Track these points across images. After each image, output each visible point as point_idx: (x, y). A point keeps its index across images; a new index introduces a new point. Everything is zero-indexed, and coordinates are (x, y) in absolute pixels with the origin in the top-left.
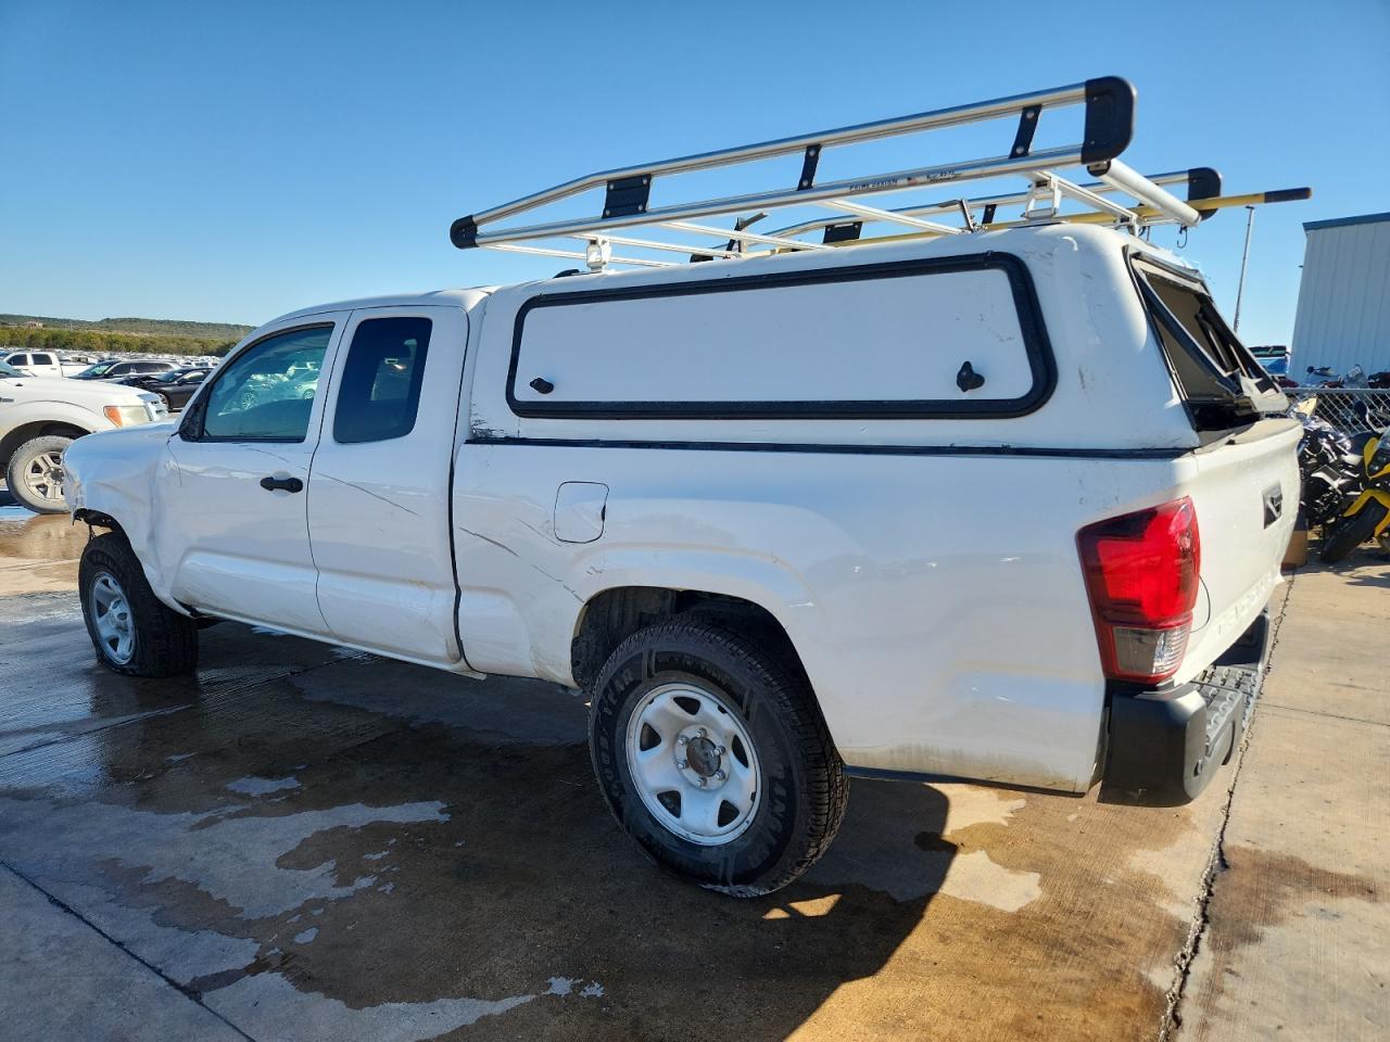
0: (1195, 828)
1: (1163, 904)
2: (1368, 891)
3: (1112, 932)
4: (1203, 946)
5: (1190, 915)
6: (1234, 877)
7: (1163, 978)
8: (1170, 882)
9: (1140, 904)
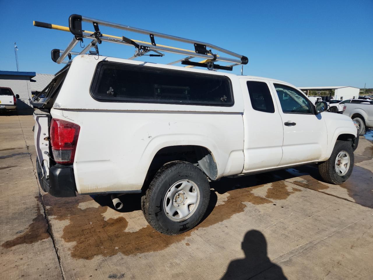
0: (61, 237)
1: (56, 217)
2: (9, 245)
3: (61, 209)
4: (44, 214)
5: (50, 217)
6: (44, 230)
7: (48, 207)
8: (57, 221)
9: (60, 214)
